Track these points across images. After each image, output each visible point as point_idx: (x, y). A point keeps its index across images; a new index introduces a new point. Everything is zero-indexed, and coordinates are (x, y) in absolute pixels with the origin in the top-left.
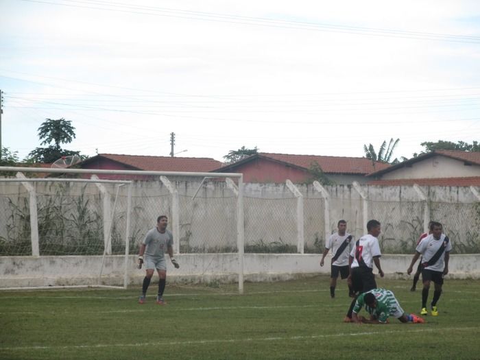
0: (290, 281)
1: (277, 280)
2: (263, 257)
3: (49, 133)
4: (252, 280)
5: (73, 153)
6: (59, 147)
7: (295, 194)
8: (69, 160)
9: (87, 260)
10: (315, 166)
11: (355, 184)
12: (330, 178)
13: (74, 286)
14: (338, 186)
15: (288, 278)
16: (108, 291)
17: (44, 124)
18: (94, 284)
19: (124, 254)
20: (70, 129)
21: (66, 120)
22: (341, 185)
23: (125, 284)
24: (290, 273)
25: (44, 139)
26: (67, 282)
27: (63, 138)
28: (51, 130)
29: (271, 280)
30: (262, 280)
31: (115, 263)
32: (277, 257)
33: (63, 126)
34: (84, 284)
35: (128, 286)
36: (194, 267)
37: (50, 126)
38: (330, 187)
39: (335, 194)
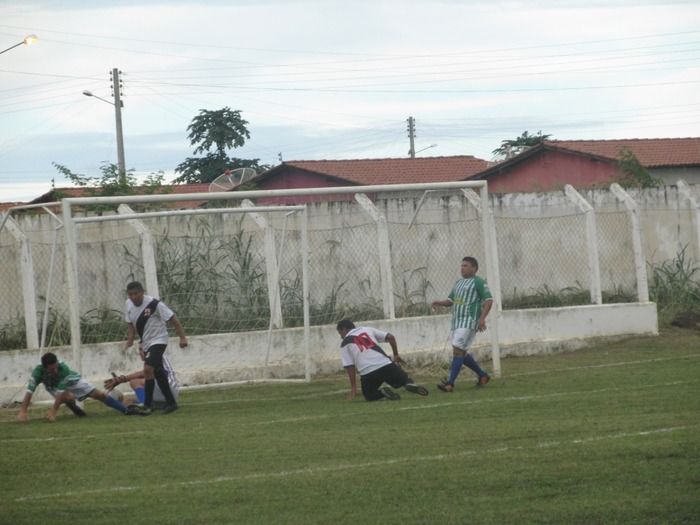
0: (583, 351)
1: (560, 350)
2: (535, 314)
3: (206, 133)
4: (518, 354)
5: (247, 163)
6: (223, 154)
7: (582, 208)
8: (237, 176)
9: (243, 340)
10: (626, 156)
11: (680, 183)
12: (654, 176)
13: (224, 384)
14: (668, 188)
15: (578, 345)
16: (279, 387)
17: (196, 118)
18: (257, 377)
19: (302, 324)
20: (240, 124)
21: (232, 110)
22: (672, 187)
23: (308, 376)
24: (581, 337)
25: (198, 144)
26: (213, 378)
27: (230, 140)
28: (209, 127)
29: (550, 351)
30: (536, 351)
31: (289, 340)
32: (558, 313)
33: (229, 119)
34: (241, 379)
35: (312, 375)
36: (419, 339)
37: (207, 121)
38: (654, 191)
39: (663, 201)
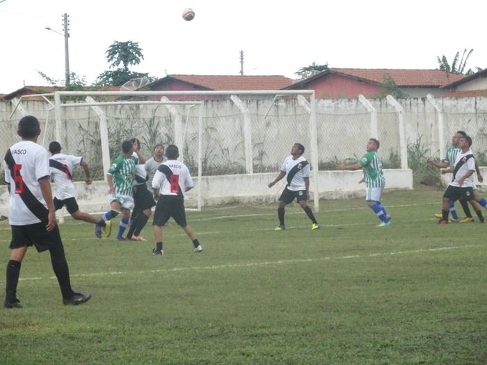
1: (353, 197)
2: (338, 174)
3: (117, 55)
4: (327, 198)
5: (141, 75)
6: (127, 69)
7: (369, 109)
8: (138, 83)
10: (387, 79)
12: (404, 92)
14: (412, 99)
17: (112, 46)
20: (138, 51)
21: (134, 42)
22: (414, 98)
23: (199, 206)
25: (112, 62)
27: (132, 60)
28: (119, 52)
29: (347, 197)
30: (338, 197)
32: (352, 173)
33: (130, 48)
35: (202, 208)
37: (118, 48)
38: (403, 101)
39: (409, 107)
